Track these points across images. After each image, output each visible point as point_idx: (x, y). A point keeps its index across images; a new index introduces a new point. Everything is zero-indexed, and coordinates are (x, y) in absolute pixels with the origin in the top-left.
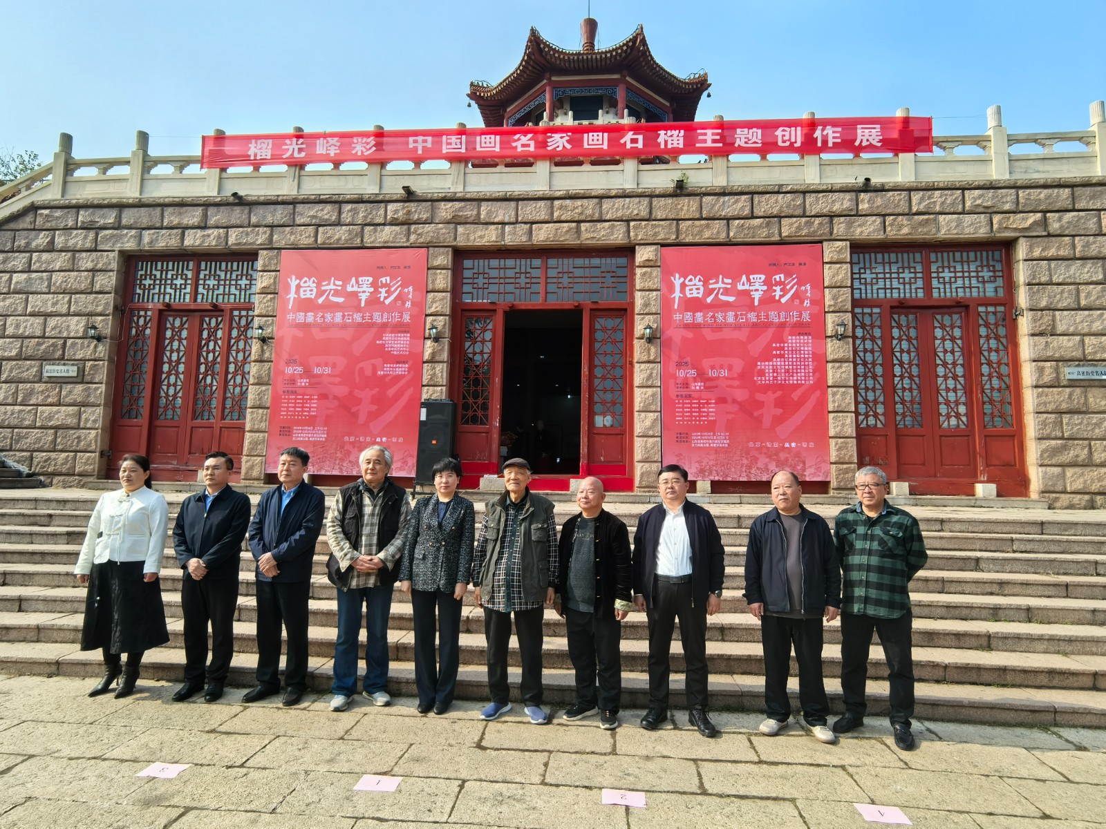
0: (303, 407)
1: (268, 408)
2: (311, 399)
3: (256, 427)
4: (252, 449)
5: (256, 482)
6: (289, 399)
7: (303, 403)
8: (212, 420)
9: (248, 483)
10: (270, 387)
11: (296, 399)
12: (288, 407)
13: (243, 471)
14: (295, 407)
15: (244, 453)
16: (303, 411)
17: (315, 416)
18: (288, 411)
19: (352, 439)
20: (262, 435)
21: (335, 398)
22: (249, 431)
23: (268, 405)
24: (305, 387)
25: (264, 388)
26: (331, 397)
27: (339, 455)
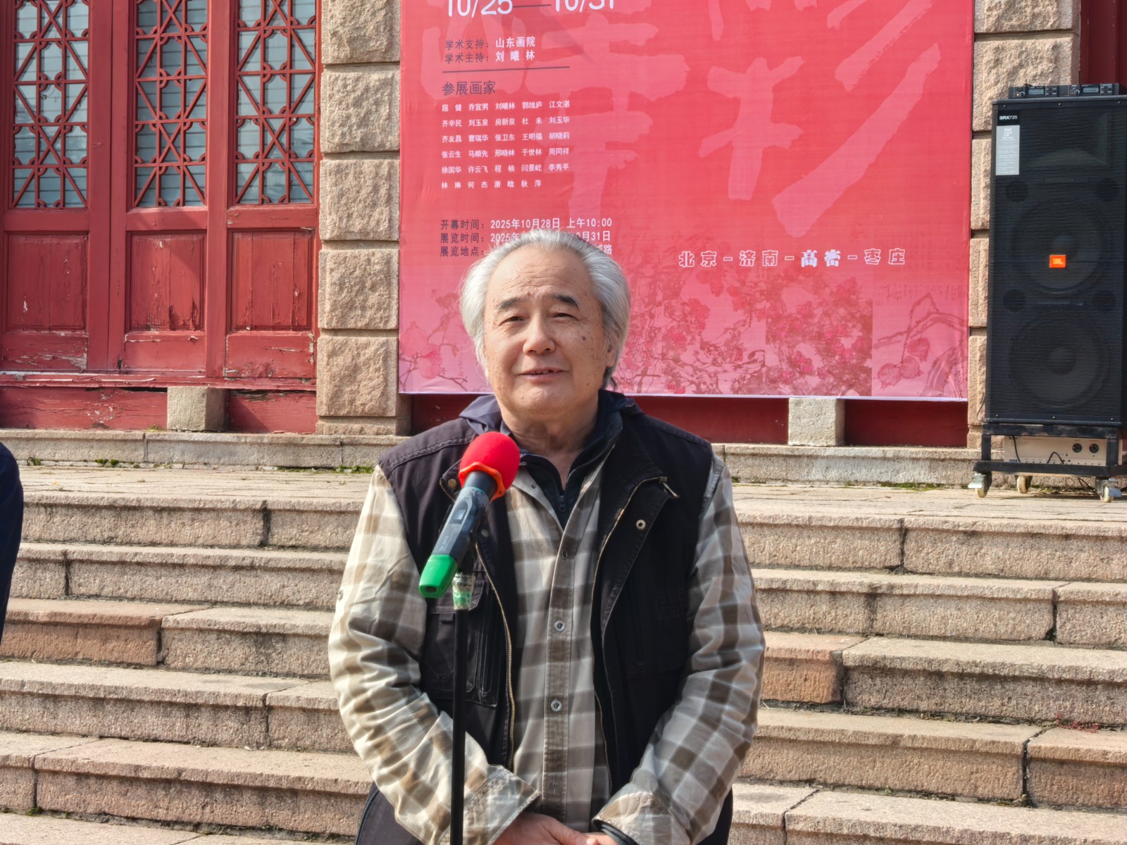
0: (517, 145)
1: (394, 153)
2: (545, 112)
3: (357, 225)
4: (350, 306)
5: (371, 427)
6: (466, 115)
7: (517, 129)
8: (197, 207)
9: (342, 430)
10: (396, 74)
11: (492, 114)
12: (465, 146)
13: (324, 389)
14: (490, 146)
15: (322, 322)
16: (519, 160)
17: (568, 177)
18: (465, 161)
19: (709, 261)
20: (379, 253)
21: (635, 102)
22: (334, 242)
23: (393, 140)
24: (526, 67)
25: (375, 77)
26: (621, 100)
27: (662, 322)
